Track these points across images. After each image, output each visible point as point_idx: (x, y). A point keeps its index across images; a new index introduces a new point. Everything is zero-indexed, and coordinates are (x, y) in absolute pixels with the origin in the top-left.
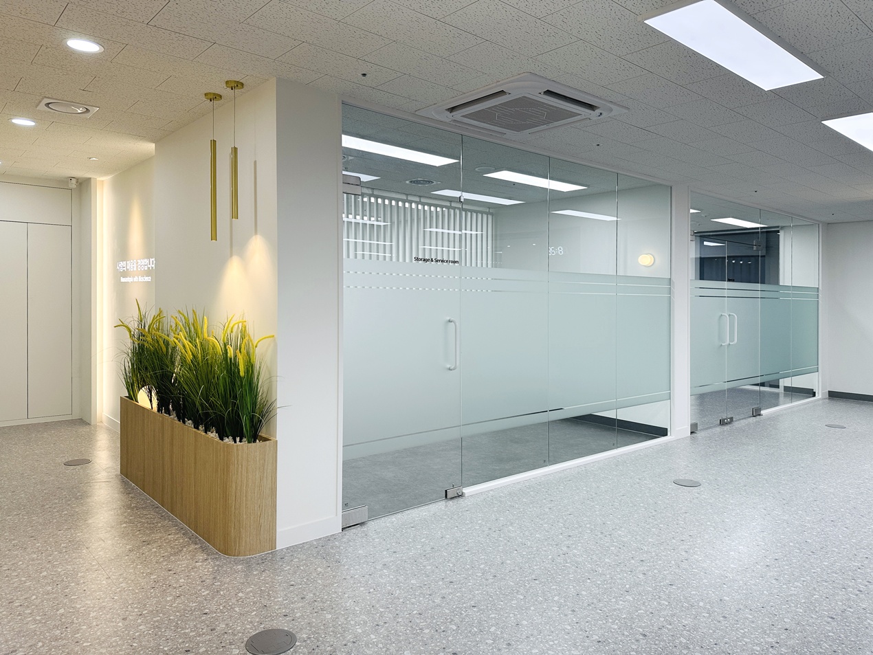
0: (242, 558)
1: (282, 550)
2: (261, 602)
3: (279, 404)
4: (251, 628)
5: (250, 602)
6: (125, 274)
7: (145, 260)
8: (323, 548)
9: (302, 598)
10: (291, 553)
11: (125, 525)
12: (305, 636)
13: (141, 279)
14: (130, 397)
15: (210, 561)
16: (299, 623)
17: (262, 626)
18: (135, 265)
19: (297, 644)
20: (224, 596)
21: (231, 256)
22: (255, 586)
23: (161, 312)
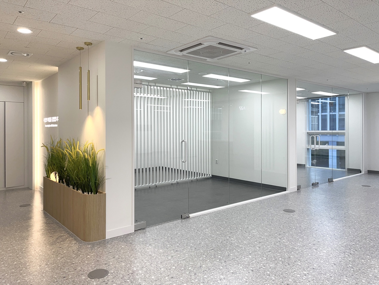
0: (91, 242)
1: (108, 239)
2: (97, 259)
3: (106, 178)
4: (91, 269)
5: (92, 260)
7: (55, 117)
8: (125, 238)
9: (114, 258)
10: (112, 240)
11: (43, 230)
12: (112, 271)
13: (53, 126)
14: (47, 177)
15: (77, 244)
16: (111, 267)
17: (96, 268)
18: (51, 120)
19: (109, 274)
20: (81, 257)
21: (88, 115)
22: (95, 253)
23: (61, 140)
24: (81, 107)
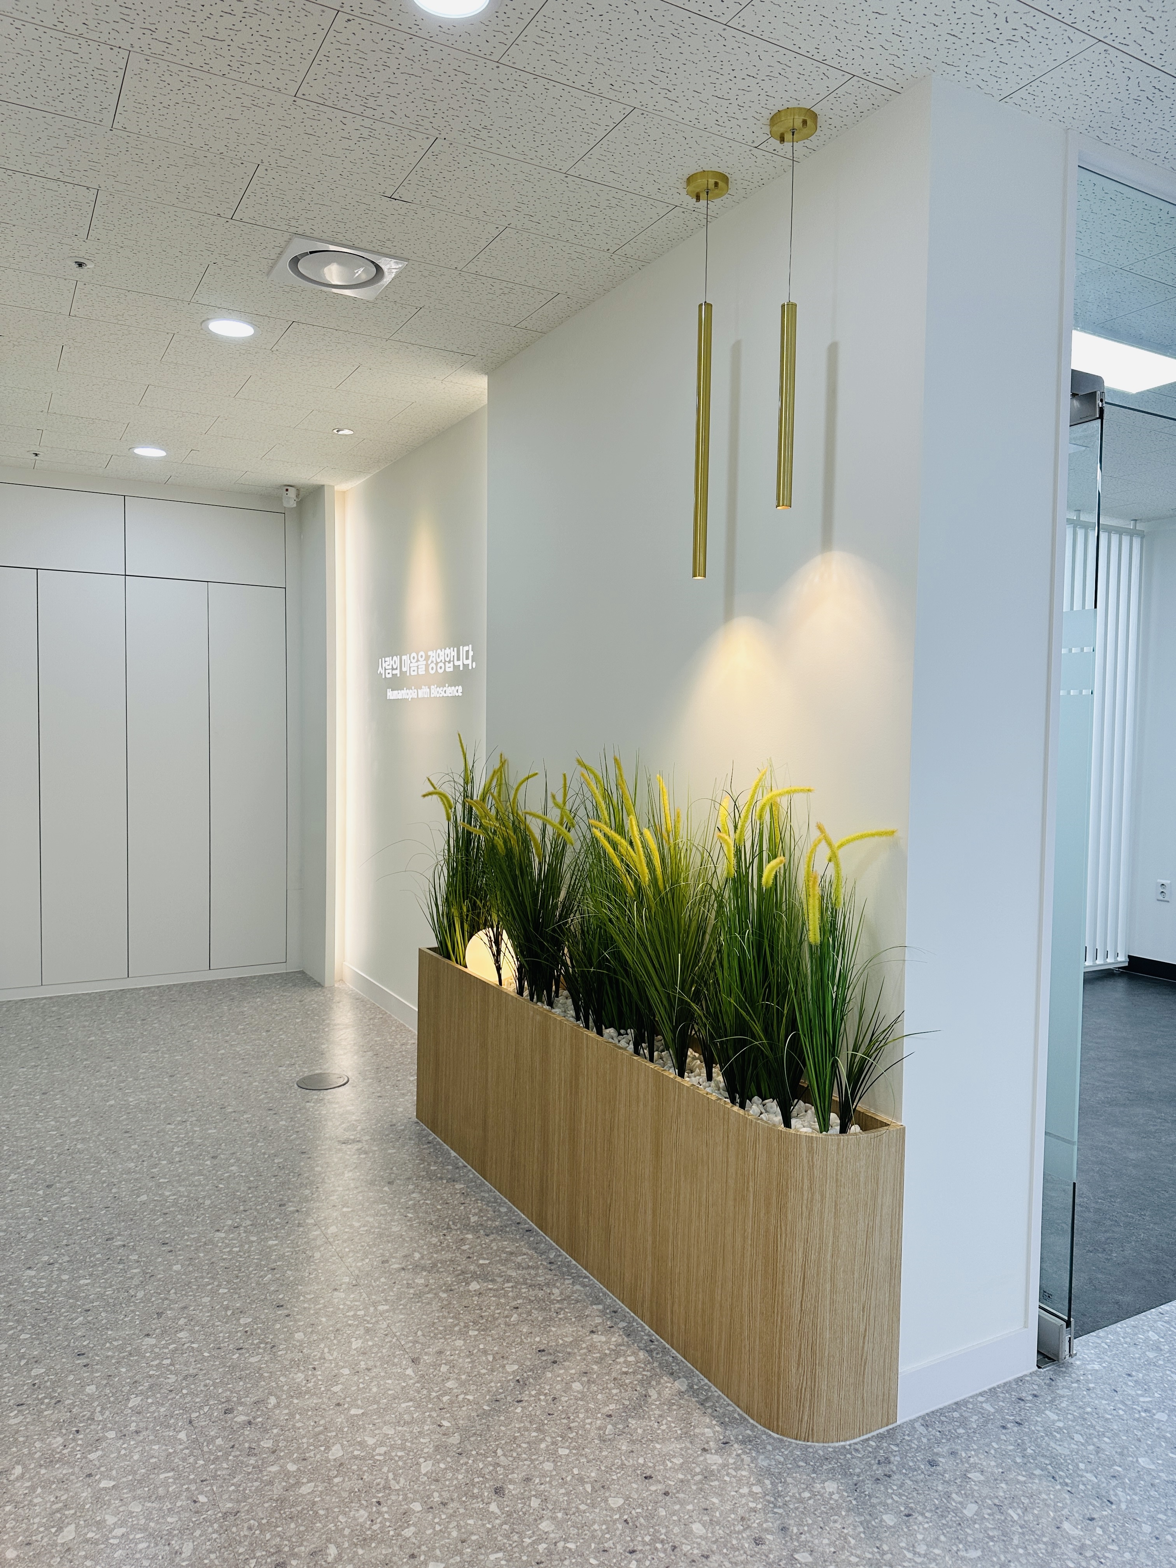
0: (817, 1446)
1: (912, 1424)
3: (908, 1025)
6: (397, 683)
7: (448, 651)
13: (437, 692)
14: (444, 952)
18: (422, 663)
21: (728, 615)
23: (503, 763)
24: (699, 568)
